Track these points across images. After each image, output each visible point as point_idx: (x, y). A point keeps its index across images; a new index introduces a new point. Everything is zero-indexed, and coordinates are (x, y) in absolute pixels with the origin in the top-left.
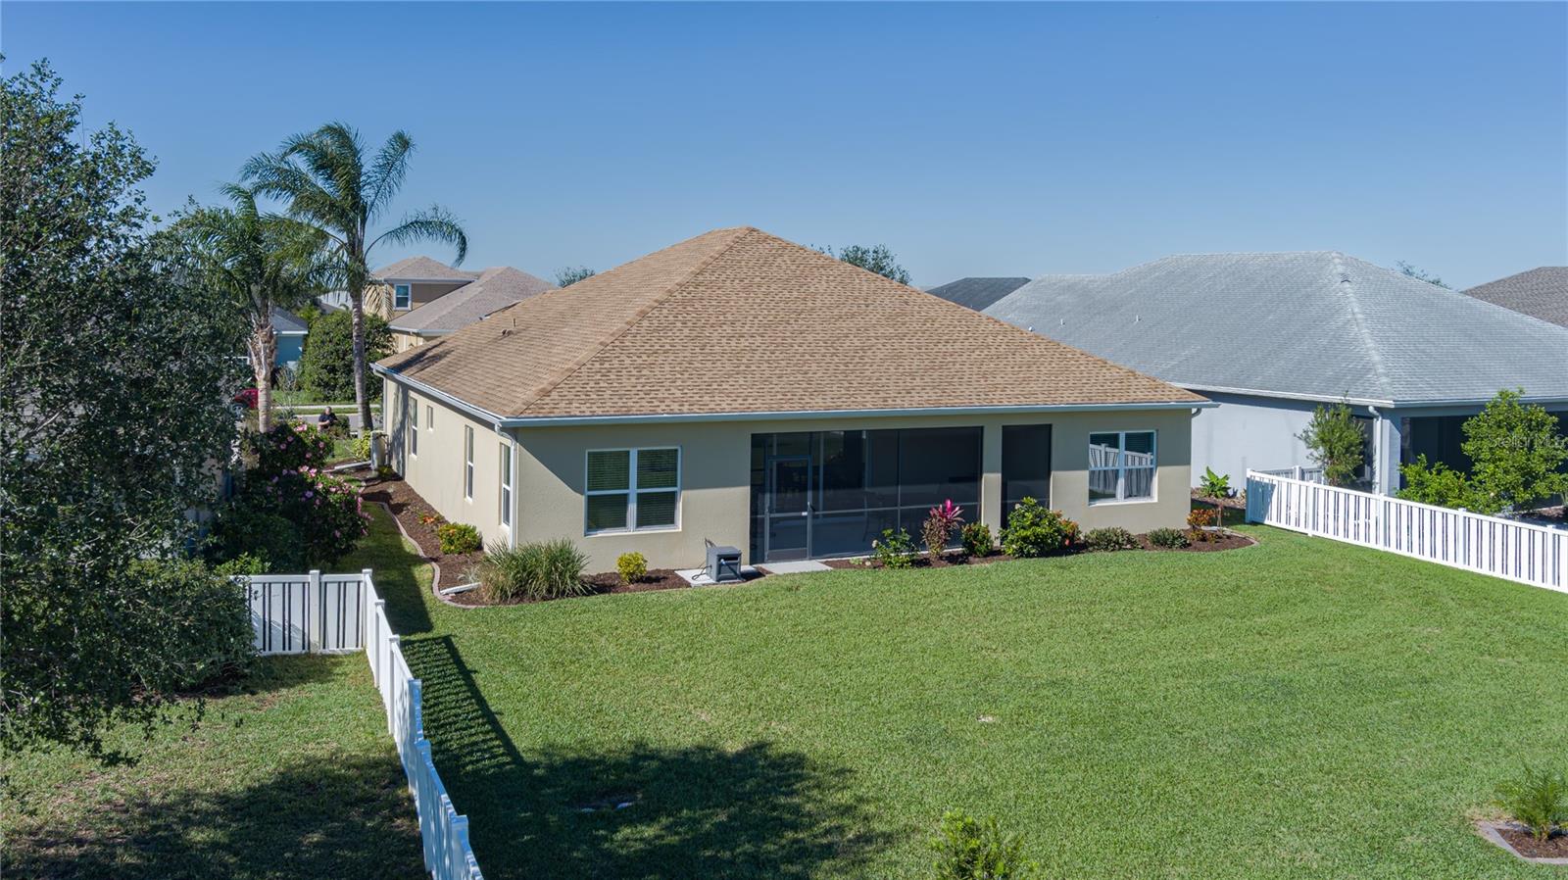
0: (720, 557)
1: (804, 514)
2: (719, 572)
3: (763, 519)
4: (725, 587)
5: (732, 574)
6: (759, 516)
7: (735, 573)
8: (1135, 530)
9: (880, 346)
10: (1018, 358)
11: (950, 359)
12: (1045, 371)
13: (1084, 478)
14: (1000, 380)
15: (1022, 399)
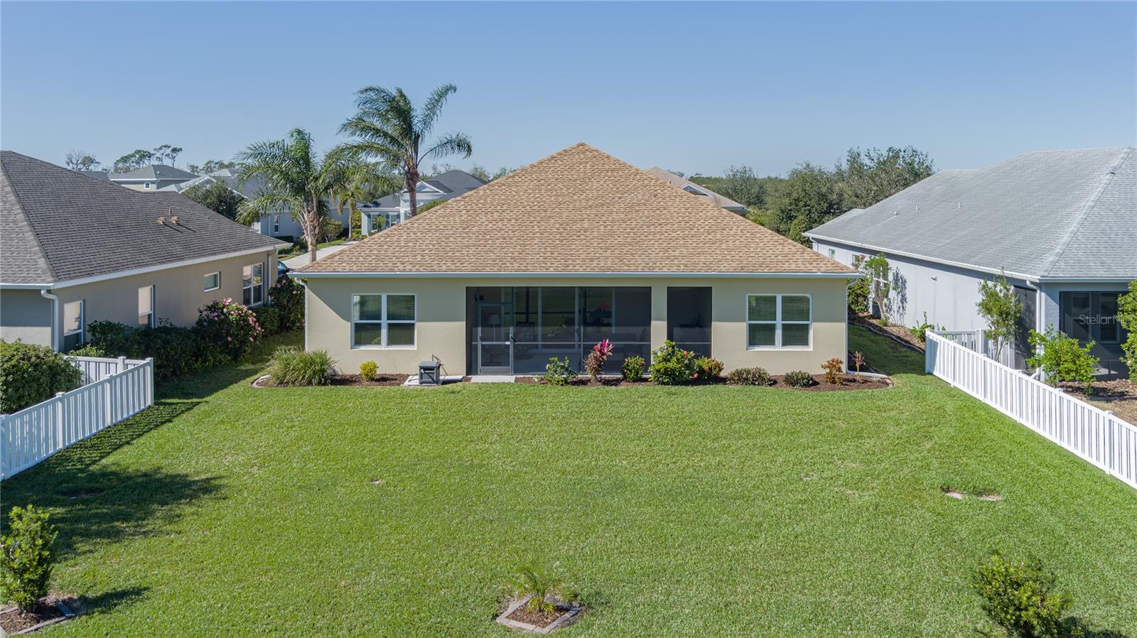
0: (421, 368)
1: (507, 343)
2: (421, 378)
3: (476, 346)
4: (426, 387)
5: (431, 380)
6: (473, 343)
7: (433, 380)
8: (773, 371)
9: (602, 227)
10: (710, 237)
11: (650, 237)
12: (724, 246)
13: (742, 328)
14: (677, 253)
15: (682, 267)
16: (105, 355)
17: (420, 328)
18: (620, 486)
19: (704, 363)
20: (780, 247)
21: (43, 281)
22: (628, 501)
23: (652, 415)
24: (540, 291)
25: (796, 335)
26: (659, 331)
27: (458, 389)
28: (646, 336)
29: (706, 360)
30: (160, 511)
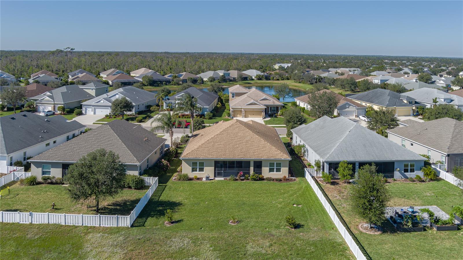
0: (206, 177)
1: (222, 171)
2: (206, 179)
3: (216, 172)
4: (207, 181)
5: (208, 179)
9: (241, 147)
10: (262, 149)
11: (251, 149)
12: (265, 152)
13: (268, 169)
14: (256, 154)
15: (256, 157)
16: (148, 177)
17: (205, 168)
18: (244, 204)
19: (260, 176)
20: (276, 152)
21: (137, 163)
22: (245, 206)
23: (249, 189)
24: (228, 162)
25: (278, 170)
26: (252, 169)
27: (213, 182)
28: (249, 170)
29: (261, 175)
30: (176, 208)
